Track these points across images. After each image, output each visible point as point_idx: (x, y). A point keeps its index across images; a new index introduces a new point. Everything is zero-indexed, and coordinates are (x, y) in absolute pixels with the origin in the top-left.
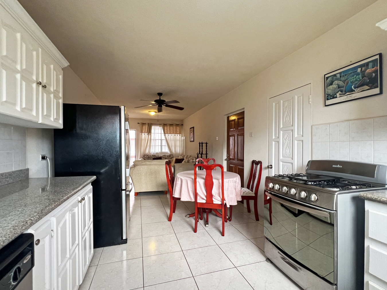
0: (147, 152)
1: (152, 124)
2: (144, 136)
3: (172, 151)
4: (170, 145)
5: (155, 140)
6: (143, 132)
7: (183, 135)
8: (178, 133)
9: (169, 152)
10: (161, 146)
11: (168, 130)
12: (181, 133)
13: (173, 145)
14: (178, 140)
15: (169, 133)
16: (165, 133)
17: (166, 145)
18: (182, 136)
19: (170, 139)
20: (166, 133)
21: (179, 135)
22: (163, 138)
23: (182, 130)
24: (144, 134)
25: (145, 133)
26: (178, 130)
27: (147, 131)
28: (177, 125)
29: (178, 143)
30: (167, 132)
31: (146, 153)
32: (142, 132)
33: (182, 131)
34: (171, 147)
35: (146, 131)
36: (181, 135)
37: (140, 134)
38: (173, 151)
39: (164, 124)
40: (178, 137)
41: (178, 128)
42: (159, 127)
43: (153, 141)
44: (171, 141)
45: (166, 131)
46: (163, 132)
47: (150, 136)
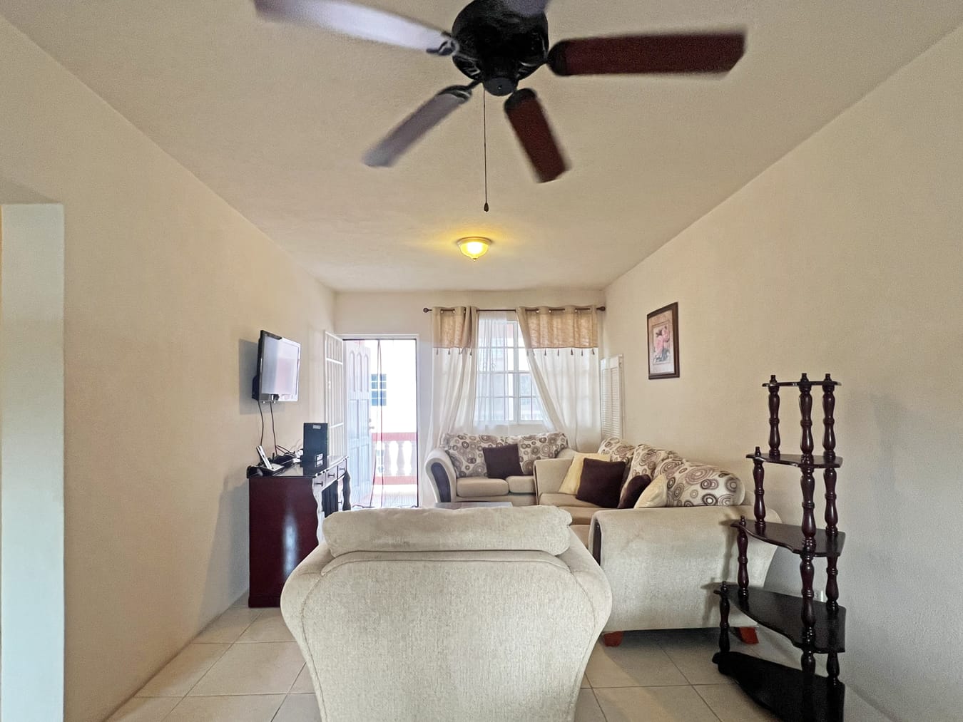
0: (462, 423)
1: (478, 311)
2: (450, 358)
3: (560, 418)
4: (552, 393)
5: (492, 373)
6: (446, 343)
7: (607, 352)
8: (586, 342)
9: (548, 424)
10: (517, 397)
11: (544, 331)
12: (599, 342)
13: (566, 392)
14: (584, 372)
15: (546, 342)
16: (529, 346)
17: (536, 392)
18: (601, 357)
19: (550, 369)
20: (534, 343)
21: (587, 351)
22: (524, 365)
23: (602, 328)
24: (446, 351)
25: (451, 345)
26: (584, 332)
27: (461, 340)
28: (580, 310)
29: (585, 386)
30: (539, 342)
31: (457, 426)
32: (439, 343)
33: (602, 335)
34: (554, 402)
35: (456, 341)
36: (596, 350)
37: (434, 350)
38: (566, 420)
39: (527, 310)
40: (585, 358)
41: (584, 322)
42: (505, 321)
43: (485, 378)
44: (555, 375)
45: (534, 335)
46: (521, 342)
47: (469, 358)
